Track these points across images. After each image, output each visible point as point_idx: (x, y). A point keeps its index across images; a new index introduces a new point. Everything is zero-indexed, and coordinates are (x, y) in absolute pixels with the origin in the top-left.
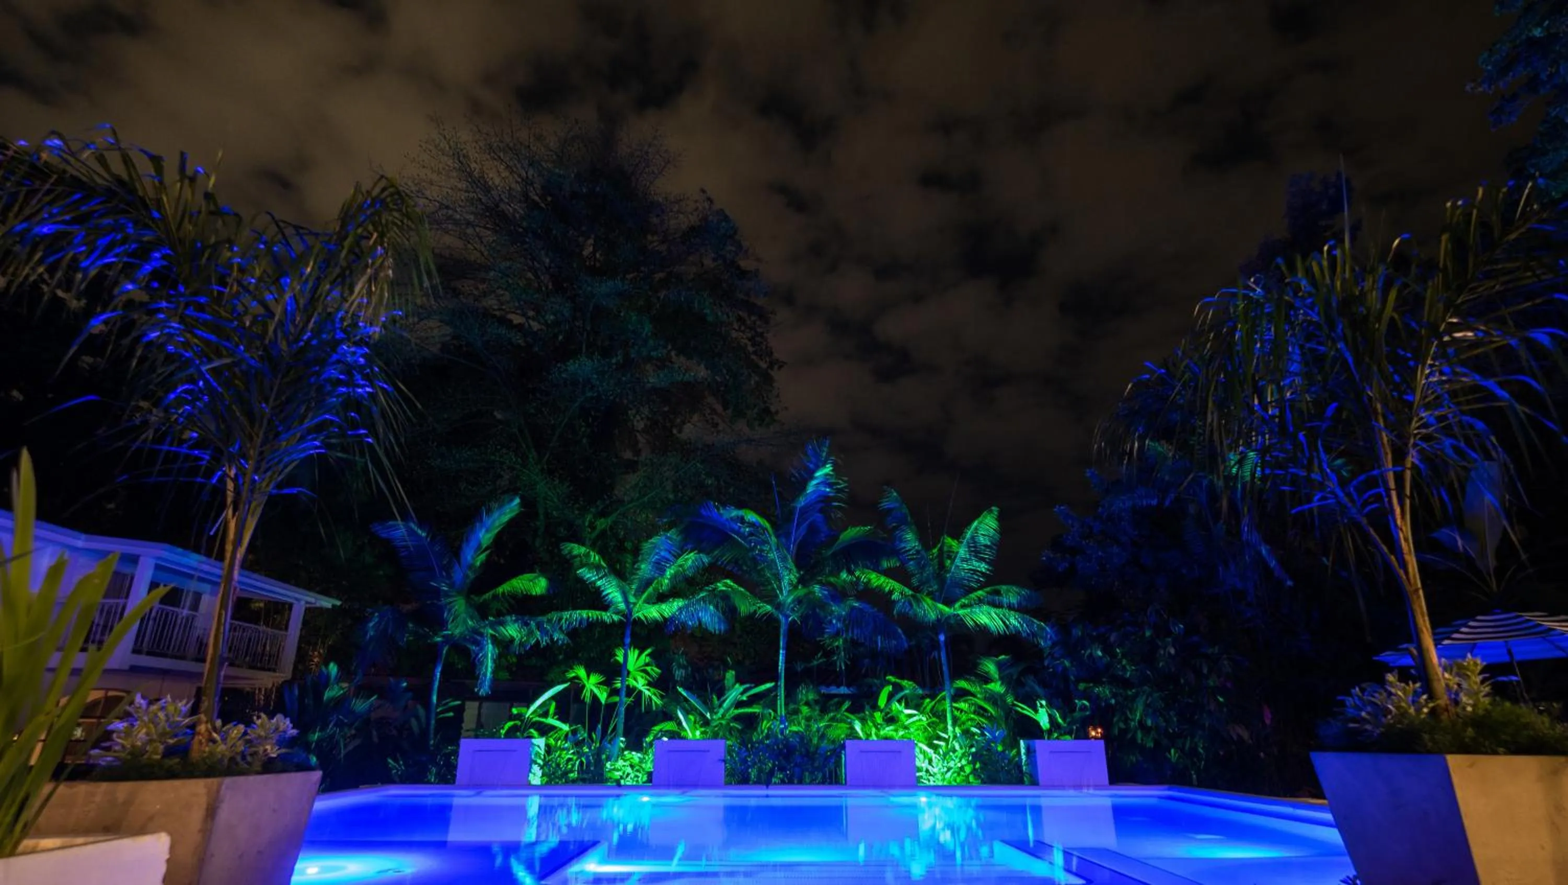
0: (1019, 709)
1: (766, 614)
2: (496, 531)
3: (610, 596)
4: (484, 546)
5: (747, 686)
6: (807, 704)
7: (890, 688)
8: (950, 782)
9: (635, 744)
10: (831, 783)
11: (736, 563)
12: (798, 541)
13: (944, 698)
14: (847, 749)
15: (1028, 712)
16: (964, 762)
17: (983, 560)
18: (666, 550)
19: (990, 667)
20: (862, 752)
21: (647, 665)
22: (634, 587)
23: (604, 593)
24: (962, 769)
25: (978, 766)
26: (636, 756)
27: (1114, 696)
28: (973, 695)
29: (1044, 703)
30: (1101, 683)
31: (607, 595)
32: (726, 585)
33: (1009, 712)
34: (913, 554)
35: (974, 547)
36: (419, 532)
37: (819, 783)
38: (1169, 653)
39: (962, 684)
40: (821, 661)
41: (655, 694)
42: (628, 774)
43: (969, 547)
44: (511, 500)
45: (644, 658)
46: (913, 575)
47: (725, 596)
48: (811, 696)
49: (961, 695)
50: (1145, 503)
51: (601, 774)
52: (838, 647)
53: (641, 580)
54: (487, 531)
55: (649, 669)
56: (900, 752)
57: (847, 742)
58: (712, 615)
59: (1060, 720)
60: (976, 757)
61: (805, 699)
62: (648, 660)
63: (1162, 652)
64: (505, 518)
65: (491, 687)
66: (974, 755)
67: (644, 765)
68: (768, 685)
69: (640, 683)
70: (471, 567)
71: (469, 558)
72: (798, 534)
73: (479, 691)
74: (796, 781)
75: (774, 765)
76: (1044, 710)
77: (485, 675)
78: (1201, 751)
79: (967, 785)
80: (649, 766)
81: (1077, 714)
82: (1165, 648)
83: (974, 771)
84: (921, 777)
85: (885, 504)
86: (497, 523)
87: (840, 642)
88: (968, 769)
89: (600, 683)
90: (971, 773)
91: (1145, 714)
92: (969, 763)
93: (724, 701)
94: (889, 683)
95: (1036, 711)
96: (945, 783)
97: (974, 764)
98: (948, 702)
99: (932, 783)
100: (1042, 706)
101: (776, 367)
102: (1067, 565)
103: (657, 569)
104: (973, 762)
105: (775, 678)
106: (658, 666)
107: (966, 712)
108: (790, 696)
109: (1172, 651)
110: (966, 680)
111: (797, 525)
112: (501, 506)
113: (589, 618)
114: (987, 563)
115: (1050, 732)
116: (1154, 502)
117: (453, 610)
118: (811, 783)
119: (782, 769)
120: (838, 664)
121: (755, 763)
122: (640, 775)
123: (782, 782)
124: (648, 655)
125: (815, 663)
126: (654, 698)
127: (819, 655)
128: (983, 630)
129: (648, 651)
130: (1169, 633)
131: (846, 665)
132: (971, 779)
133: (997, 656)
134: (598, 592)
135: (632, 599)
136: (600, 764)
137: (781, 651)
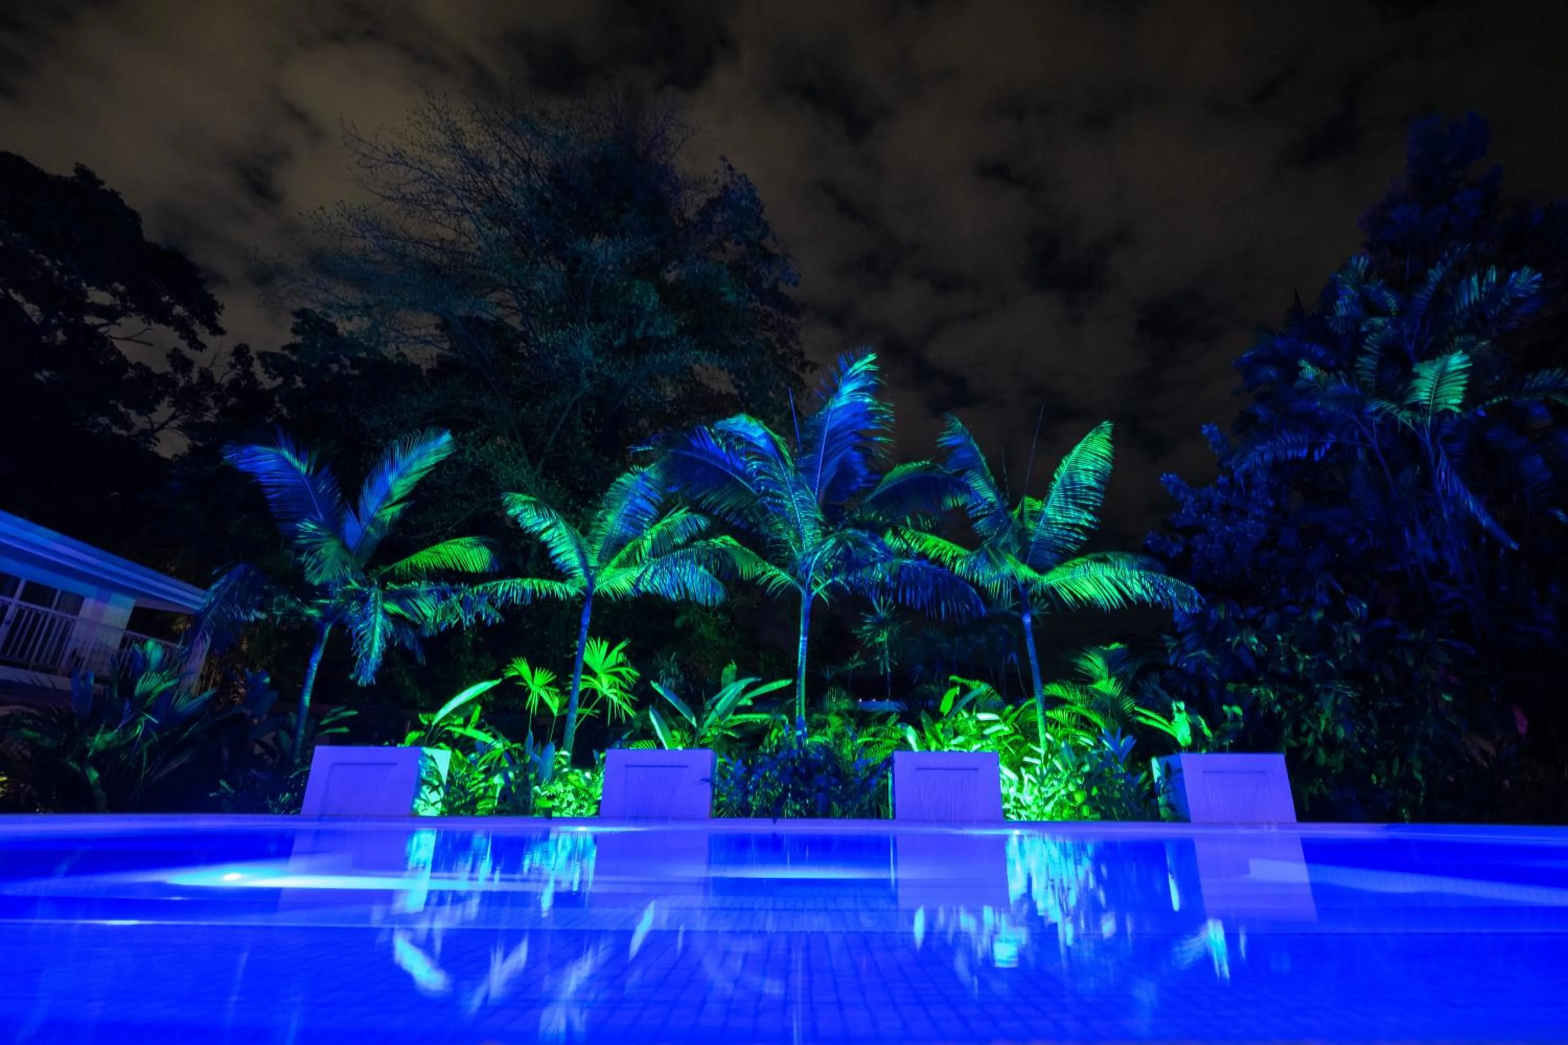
0: (1142, 719)
1: (783, 585)
2: (416, 478)
3: (562, 558)
4: (396, 498)
5: (751, 680)
6: (839, 714)
7: (957, 691)
8: (1052, 818)
9: (583, 760)
10: (873, 817)
11: (740, 512)
12: (827, 482)
13: (1033, 706)
14: (896, 764)
15: (1156, 721)
16: (1071, 788)
17: (1085, 507)
18: (644, 497)
19: (1095, 663)
20: (918, 769)
21: (621, 665)
22: (597, 547)
23: (554, 553)
24: (1070, 796)
25: (1095, 791)
26: (579, 777)
27: (1281, 701)
28: (1072, 703)
29: (1182, 705)
30: (1257, 684)
31: (558, 555)
32: (724, 542)
33: (1127, 725)
34: (984, 510)
35: (1073, 490)
36: (296, 463)
37: (854, 817)
38: (1354, 641)
39: (1055, 690)
40: (858, 664)
41: (625, 701)
42: (569, 804)
43: (1065, 490)
44: (439, 434)
45: (616, 656)
46: (985, 538)
47: (722, 554)
48: (845, 704)
49: (1053, 702)
50: (1290, 453)
51: (527, 803)
52: (880, 644)
53: (608, 539)
54: (401, 476)
55: (623, 670)
56: (976, 770)
57: (896, 754)
58: (702, 581)
59: (1207, 732)
60: (1090, 780)
61: (835, 709)
62: (621, 658)
63: (1341, 640)
64: (431, 460)
65: (376, 674)
66: (1088, 776)
67: (592, 790)
68: (783, 683)
69: (605, 686)
70: (373, 521)
71: (371, 509)
72: (826, 472)
73: (358, 678)
74: (819, 813)
75: (786, 790)
76: (1184, 715)
77: (367, 656)
78: (1418, 776)
79: (1077, 819)
80: (597, 792)
81: (1228, 726)
82: (1345, 636)
83: (1089, 800)
84: (1008, 810)
85: (946, 440)
86: (416, 467)
87: (883, 638)
88: (1079, 798)
89: (549, 684)
90: (1084, 803)
91: (1335, 721)
92: (1079, 788)
93: (718, 700)
94: (954, 684)
95: (1170, 718)
96: (1045, 819)
97: (1089, 791)
98: (1039, 708)
99: (1024, 818)
100: (1179, 710)
101: (808, 369)
102: (1180, 550)
103: (631, 524)
104: (1087, 787)
105: (792, 673)
106: (637, 668)
107: (1062, 726)
108: (815, 701)
109: (1357, 638)
110: (1061, 684)
111: (825, 459)
112: (424, 441)
113: (534, 592)
114: (1090, 512)
115: (1192, 748)
116: (1303, 454)
117: (318, 553)
118: (844, 815)
119: (798, 796)
120: (882, 664)
121: (757, 787)
122: (586, 804)
123: (798, 814)
124: (623, 650)
125: (851, 666)
126: (624, 706)
127: (856, 657)
128: (1088, 608)
129: (622, 645)
130: (1349, 616)
131: (891, 665)
132: (1085, 811)
133: (1108, 644)
134: (544, 548)
135: (593, 561)
136: (525, 786)
137: (802, 638)
